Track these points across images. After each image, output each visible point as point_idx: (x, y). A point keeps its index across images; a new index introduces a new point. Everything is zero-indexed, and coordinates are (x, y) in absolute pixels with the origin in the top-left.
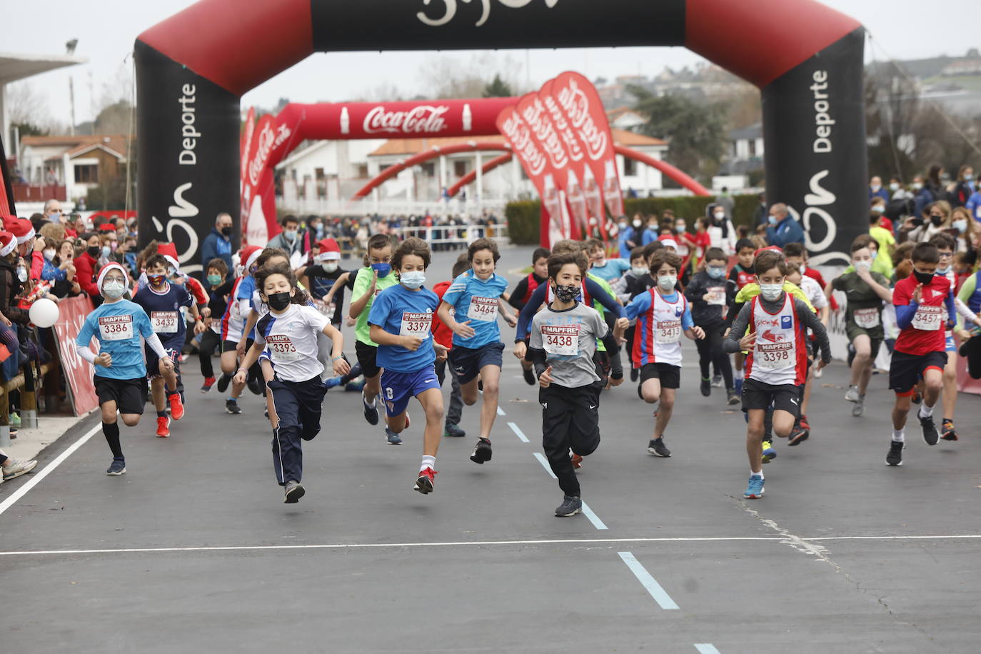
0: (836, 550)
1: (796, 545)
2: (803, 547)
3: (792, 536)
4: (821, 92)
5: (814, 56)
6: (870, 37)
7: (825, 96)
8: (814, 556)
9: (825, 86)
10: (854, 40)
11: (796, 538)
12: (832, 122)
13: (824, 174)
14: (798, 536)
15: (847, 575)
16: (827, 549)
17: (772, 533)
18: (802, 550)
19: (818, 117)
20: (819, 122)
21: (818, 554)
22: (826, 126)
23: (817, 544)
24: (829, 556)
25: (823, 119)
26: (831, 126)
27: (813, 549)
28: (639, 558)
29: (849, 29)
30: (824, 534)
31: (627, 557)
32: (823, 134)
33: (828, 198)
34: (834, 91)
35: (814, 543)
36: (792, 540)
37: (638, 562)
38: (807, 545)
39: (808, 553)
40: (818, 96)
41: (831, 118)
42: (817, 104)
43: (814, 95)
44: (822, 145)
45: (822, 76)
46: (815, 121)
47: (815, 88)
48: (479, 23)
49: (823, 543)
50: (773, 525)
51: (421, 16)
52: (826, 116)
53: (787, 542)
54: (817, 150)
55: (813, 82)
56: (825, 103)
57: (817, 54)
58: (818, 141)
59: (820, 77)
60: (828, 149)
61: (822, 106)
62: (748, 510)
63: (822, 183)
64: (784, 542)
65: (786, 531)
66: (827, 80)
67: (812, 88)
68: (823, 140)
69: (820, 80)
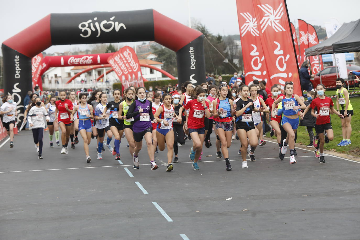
3: (165, 163)
4: (192, 53)
5: (190, 43)
7: (193, 54)
9: (193, 51)
12: (195, 61)
13: (194, 75)
19: (191, 59)
20: (192, 61)
22: (193, 62)
25: (193, 60)
26: (195, 62)
29: (199, 35)
31: (126, 169)
32: (193, 64)
33: (195, 82)
34: (196, 52)
40: (191, 54)
41: (195, 60)
42: (191, 56)
43: (190, 54)
45: (192, 48)
46: (191, 61)
48: (98, 36)
50: (162, 161)
51: (81, 35)
52: (194, 59)
53: (163, 165)
54: (191, 69)
55: (190, 50)
56: (193, 56)
57: (191, 43)
59: (191, 49)
60: (195, 68)
61: (192, 57)
63: (193, 78)
66: (193, 50)
67: (190, 52)
68: (193, 66)
69: (192, 49)
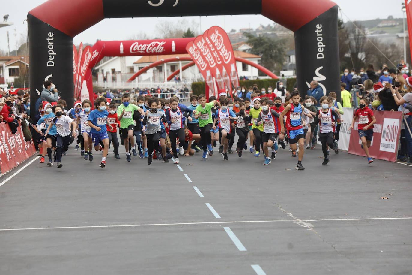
0: (316, 225)
1: (300, 223)
2: (303, 224)
3: (299, 220)
4: (319, 33)
5: (317, 18)
6: (340, 9)
7: (321, 35)
8: (307, 228)
9: (321, 31)
10: (334, 10)
11: (300, 221)
12: (324, 46)
13: (321, 68)
14: (301, 220)
15: (320, 236)
16: (312, 225)
17: (290, 218)
18: (302, 225)
19: (318, 43)
20: (319, 46)
21: (309, 227)
22: (321, 47)
23: (309, 223)
24: (313, 228)
25: (320, 44)
27: (306, 225)
28: (232, 230)
29: (331, 6)
30: (312, 219)
31: (228, 230)
32: (320, 51)
33: (323, 78)
34: (325, 33)
35: (307, 222)
36: (298, 221)
37: (232, 231)
38: (304, 223)
39: (305, 227)
40: (318, 35)
41: (324, 44)
42: (318, 38)
43: (316, 34)
44: (320, 56)
45: (320, 26)
46: (318, 45)
47: (317, 31)
48: (174, 5)
49: (311, 222)
50: (291, 215)
51: (149, 3)
52: (322, 43)
53: (296, 222)
54: (318, 58)
55: (316, 29)
56: (321, 38)
57: (318, 17)
58: (318, 54)
59: (319, 26)
60: (323, 57)
62: (282, 209)
63: (320, 72)
64: (295, 222)
65: (296, 218)
66: (322, 28)
67: (316, 31)
68: (320, 54)
69: (319, 28)
